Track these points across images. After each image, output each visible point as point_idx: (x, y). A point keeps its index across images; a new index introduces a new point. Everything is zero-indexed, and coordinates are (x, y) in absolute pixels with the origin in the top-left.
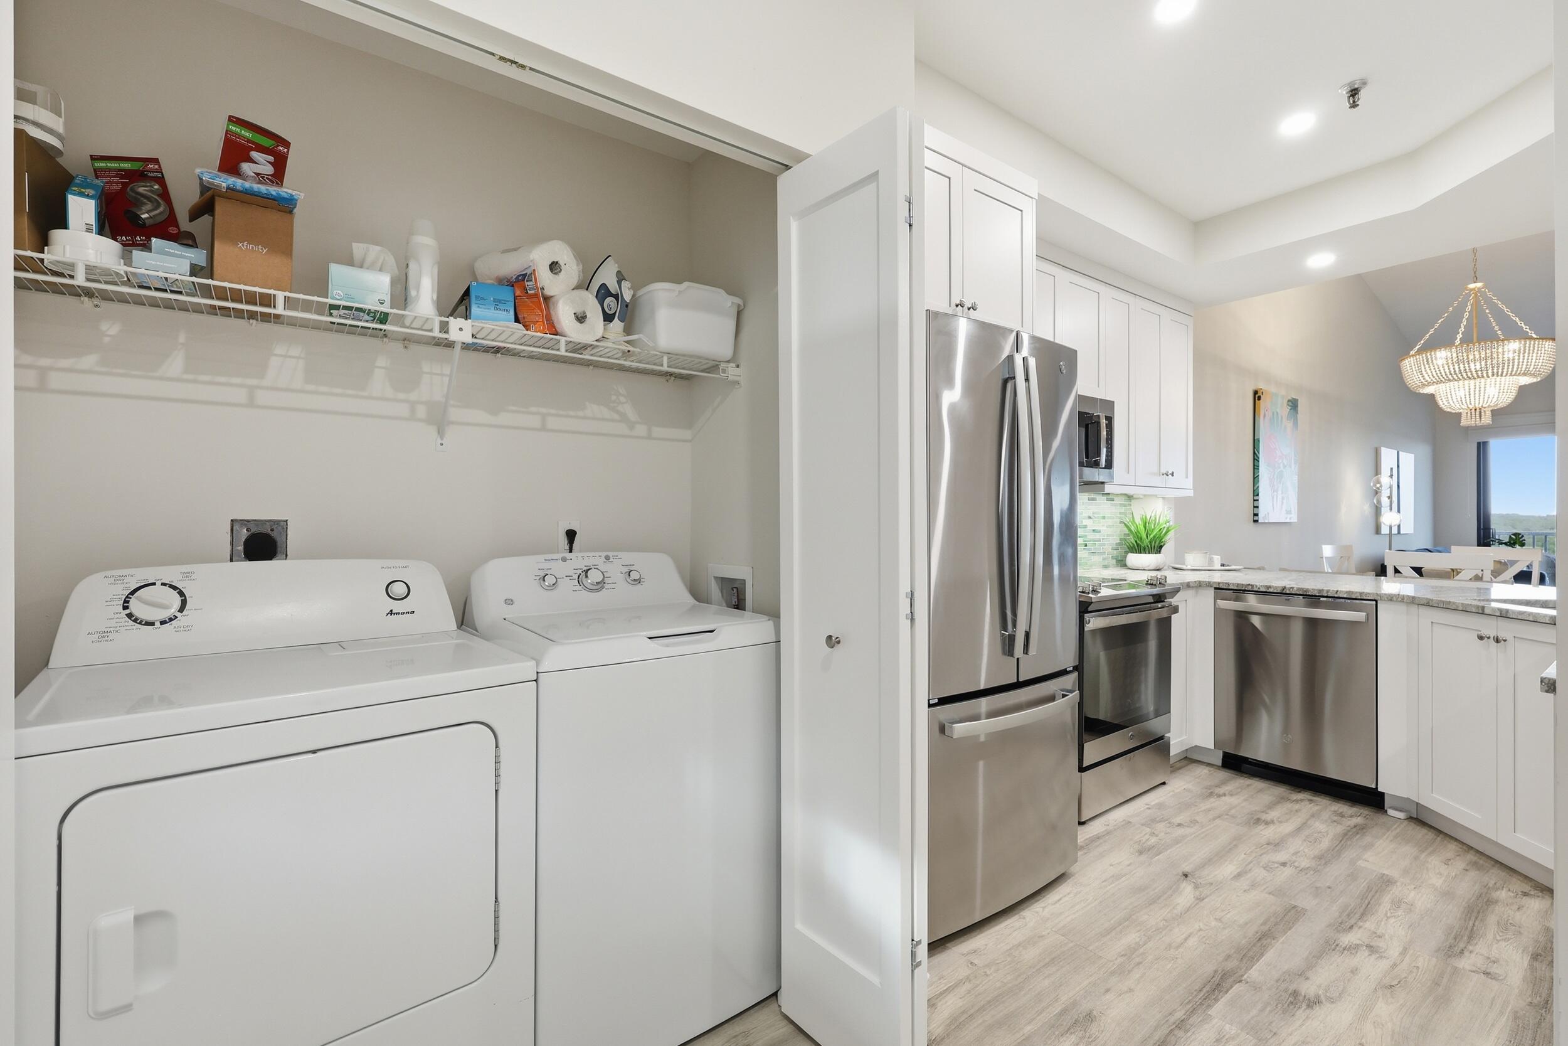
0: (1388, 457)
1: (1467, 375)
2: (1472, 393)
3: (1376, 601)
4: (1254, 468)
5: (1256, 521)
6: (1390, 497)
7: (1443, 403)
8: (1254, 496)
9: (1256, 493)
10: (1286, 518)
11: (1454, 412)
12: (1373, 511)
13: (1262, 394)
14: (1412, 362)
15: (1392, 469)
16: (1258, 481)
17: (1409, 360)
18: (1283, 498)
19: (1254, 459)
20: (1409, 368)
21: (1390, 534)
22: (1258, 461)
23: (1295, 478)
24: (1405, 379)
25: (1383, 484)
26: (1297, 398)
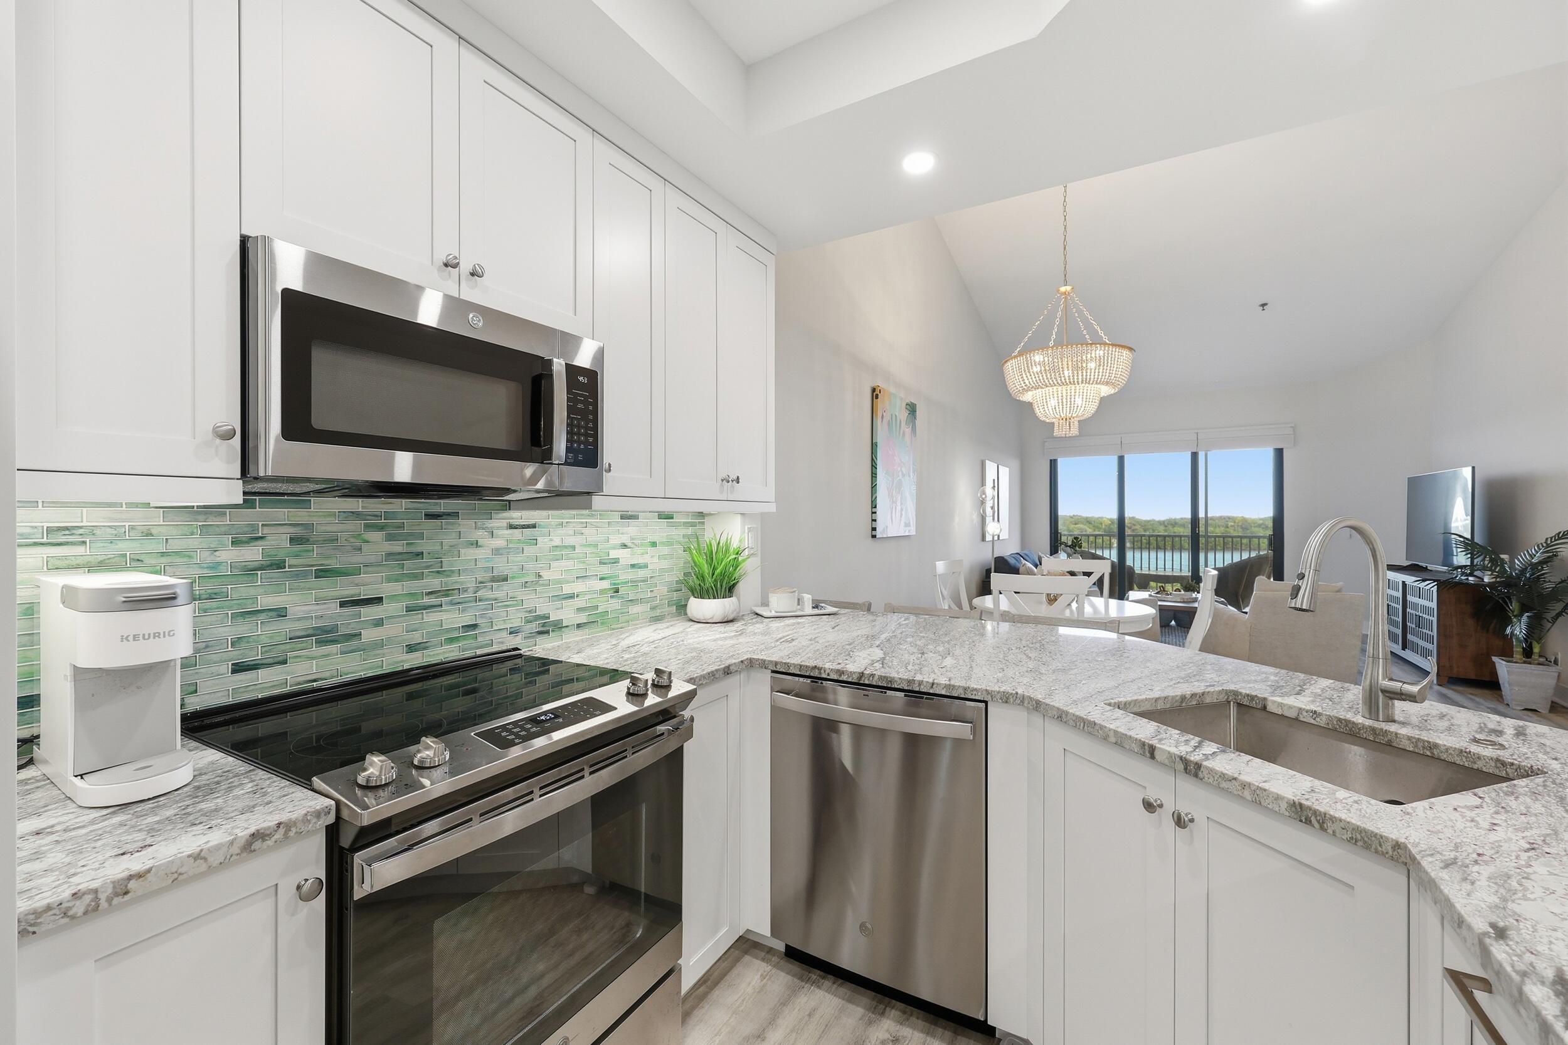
0: (991, 468)
1: (1061, 380)
2: (1064, 400)
3: (986, 703)
4: (872, 476)
5: (874, 536)
6: (992, 508)
7: (1039, 412)
8: (872, 508)
9: (874, 506)
10: (905, 531)
11: (1048, 421)
12: (980, 519)
13: (880, 392)
14: (1014, 364)
15: (994, 480)
16: (876, 492)
17: (1011, 362)
18: (902, 510)
19: (872, 465)
20: (1011, 372)
21: (993, 541)
22: (876, 468)
23: (914, 487)
24: (1007, 384)
25: (987, 495)
26: (915, 403)
